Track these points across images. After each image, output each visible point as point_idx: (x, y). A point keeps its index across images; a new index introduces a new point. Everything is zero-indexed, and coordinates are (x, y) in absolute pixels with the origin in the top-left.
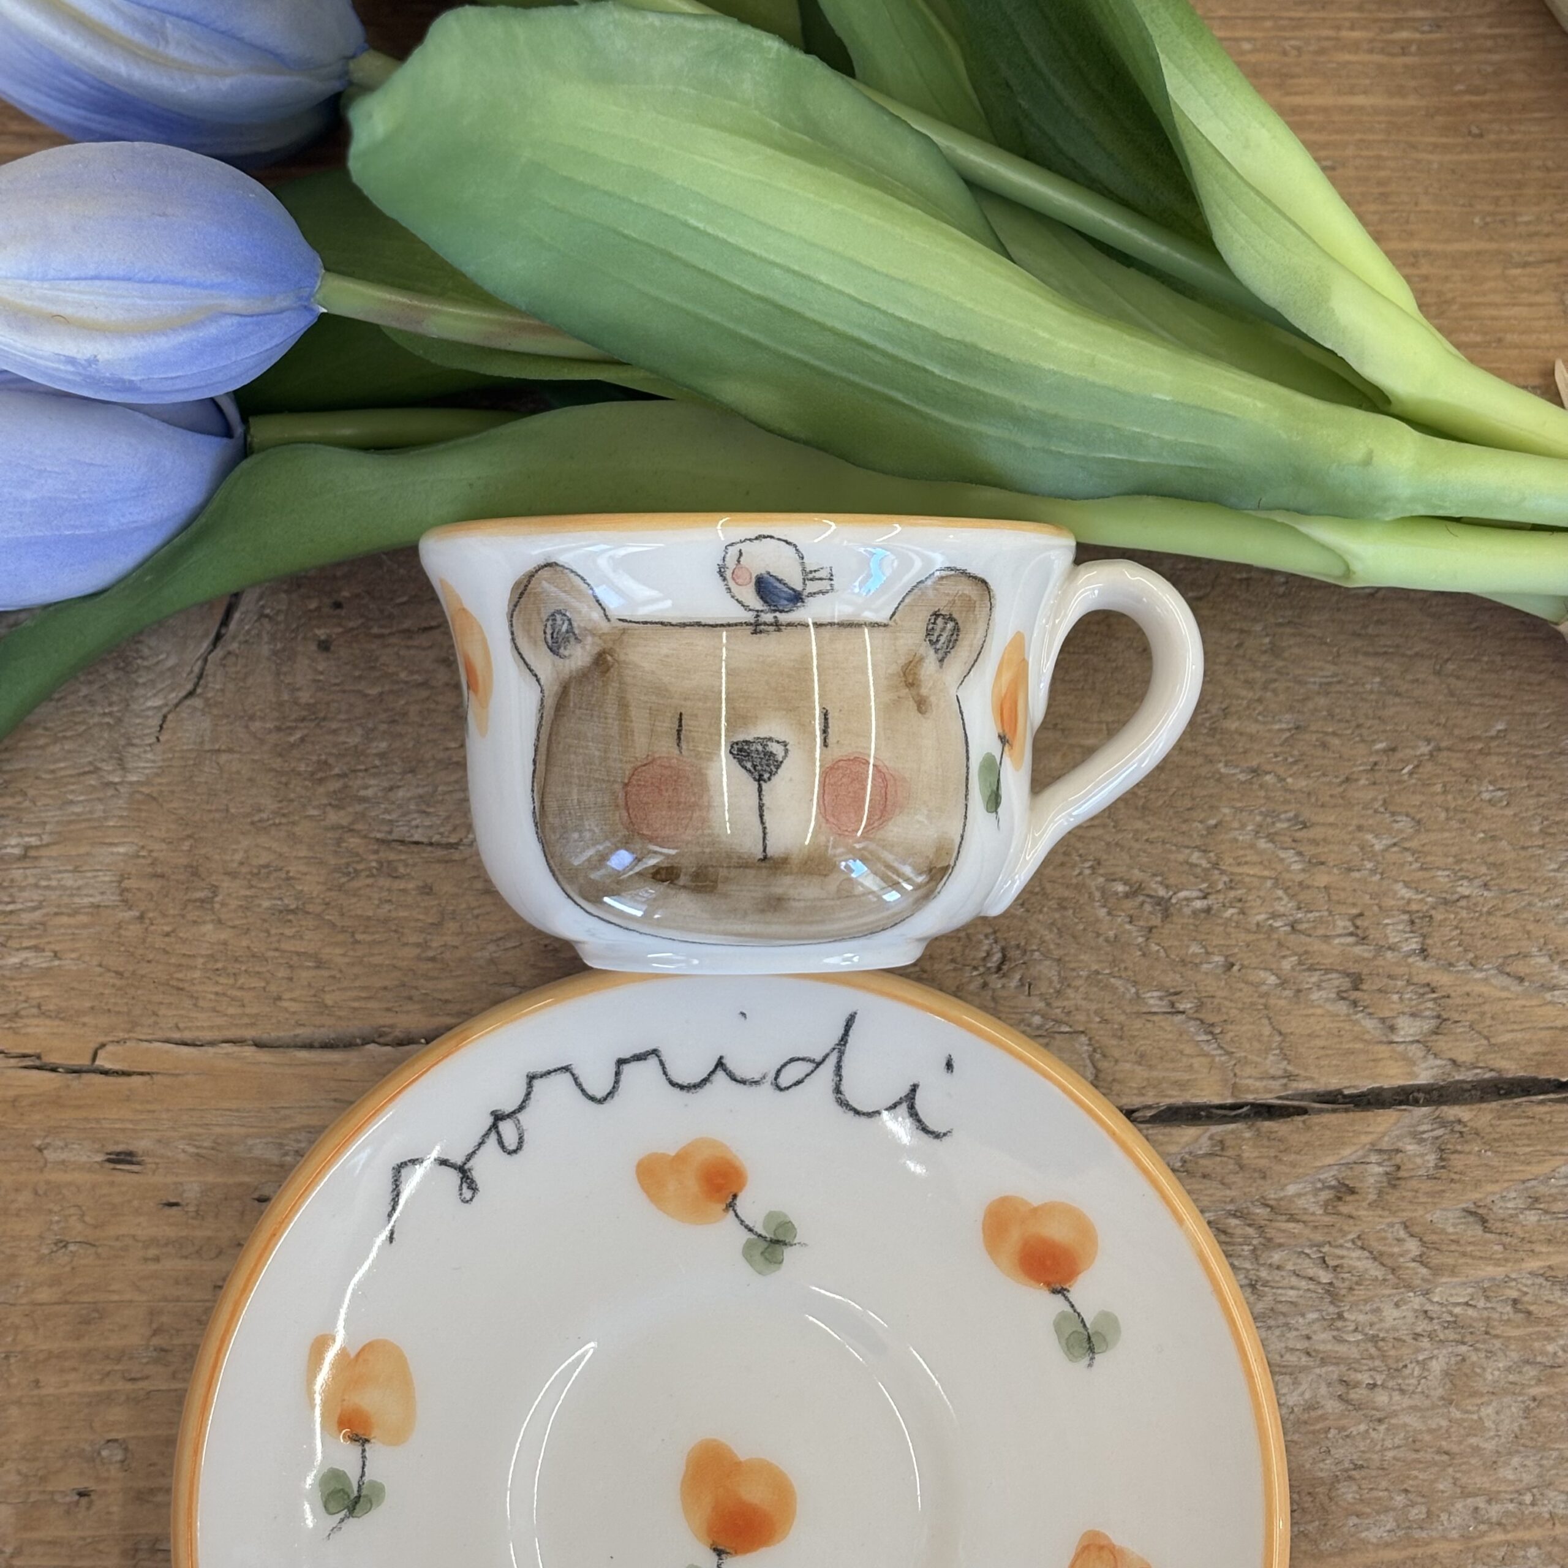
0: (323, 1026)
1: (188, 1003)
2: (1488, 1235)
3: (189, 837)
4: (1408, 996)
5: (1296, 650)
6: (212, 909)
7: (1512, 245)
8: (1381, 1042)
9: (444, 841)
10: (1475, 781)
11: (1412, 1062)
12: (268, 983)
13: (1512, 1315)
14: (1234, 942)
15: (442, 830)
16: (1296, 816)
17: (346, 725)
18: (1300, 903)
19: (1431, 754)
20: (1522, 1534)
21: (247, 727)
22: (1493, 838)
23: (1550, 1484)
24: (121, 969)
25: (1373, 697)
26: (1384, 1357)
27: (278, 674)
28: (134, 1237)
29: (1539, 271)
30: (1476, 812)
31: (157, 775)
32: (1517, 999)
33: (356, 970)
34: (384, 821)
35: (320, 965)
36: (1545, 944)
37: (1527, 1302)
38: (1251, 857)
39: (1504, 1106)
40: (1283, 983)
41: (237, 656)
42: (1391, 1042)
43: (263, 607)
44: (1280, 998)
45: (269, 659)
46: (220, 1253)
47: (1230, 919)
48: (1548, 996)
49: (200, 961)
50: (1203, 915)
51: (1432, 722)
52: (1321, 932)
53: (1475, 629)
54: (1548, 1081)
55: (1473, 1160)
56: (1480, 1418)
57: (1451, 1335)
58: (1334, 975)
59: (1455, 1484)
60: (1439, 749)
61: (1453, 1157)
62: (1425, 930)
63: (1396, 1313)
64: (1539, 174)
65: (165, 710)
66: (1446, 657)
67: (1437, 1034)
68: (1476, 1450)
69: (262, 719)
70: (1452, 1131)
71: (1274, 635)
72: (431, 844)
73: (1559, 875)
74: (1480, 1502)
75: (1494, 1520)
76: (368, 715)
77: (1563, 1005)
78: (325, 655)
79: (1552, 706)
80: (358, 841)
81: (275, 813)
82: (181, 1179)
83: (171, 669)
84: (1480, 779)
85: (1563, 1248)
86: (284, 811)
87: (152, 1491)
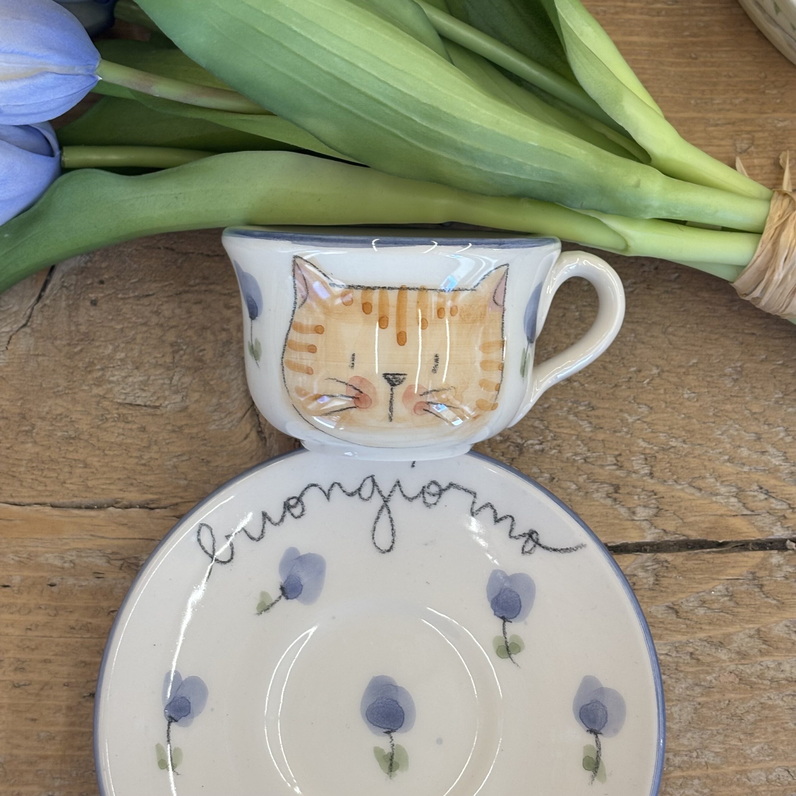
0: (86, 497)
1: (17, 484)
2: (679, 620)
3: (21, 398)
4: (642, 497)
6: (32, 436)
7: (710, 115)
8: (628, 520)
9: (152, 404)
10: (681, 388)
11: (642, 530)
12: (59, 474)
13: (689, 661)
14: (554, 467)
15: (151, 399)
16: (589, 404)
17: (104, 344)
18: (589, 448)
19: (659, 374)
20: (691, 773)
21: (53, 343)
22: (689, 417)
23: (706, 747)
25: (630, 344)
27: (70, 316)
29: (723, 128)
30: (681, 404)
31: (6, 366)
32: (698, 500)
33: (105, 469)
34: (122, 393)
35: (86, 466)
36: (714, 472)
37: (698, 654)
38: (565, 424)
39: (689, 554)
40: (579, 489)
41: (49, 307)
42: (633, 520)
43: (63, 282)
44: (577, 496)
45: (65, 309)
46: (30, 612)
47: (553, 455)
48: (714, 499)
49: (24, 462)
50: (540, 453)
51: (660, 358)
52: (599, 463)
53: (684, 311)
54: (713, 542)
55: (672, 581)
56: (671, 713)
58: (605, 485)
60: (663, 371)
61: (662, 579)
62: (652, 463)
64: (724, 79)
65: (11, 333)
66: (668, 324)
67: (656, 516)
68: (669, 729)
69: (61, 339)
70: (663, 566)
71: (581, 311)
72: (145, 406)
73: (722, 437)
74: (670, 756)
75: (677, 765)
76: (115, 339)
77: (721, 503)
78: (94, 307)
79: (722, 351)
80: (108, 403)
81: (66, 388)
82: (11, 573)
83: (15, 312)
84: (683, 387)
85: (717, 627)
86: (70, 387)
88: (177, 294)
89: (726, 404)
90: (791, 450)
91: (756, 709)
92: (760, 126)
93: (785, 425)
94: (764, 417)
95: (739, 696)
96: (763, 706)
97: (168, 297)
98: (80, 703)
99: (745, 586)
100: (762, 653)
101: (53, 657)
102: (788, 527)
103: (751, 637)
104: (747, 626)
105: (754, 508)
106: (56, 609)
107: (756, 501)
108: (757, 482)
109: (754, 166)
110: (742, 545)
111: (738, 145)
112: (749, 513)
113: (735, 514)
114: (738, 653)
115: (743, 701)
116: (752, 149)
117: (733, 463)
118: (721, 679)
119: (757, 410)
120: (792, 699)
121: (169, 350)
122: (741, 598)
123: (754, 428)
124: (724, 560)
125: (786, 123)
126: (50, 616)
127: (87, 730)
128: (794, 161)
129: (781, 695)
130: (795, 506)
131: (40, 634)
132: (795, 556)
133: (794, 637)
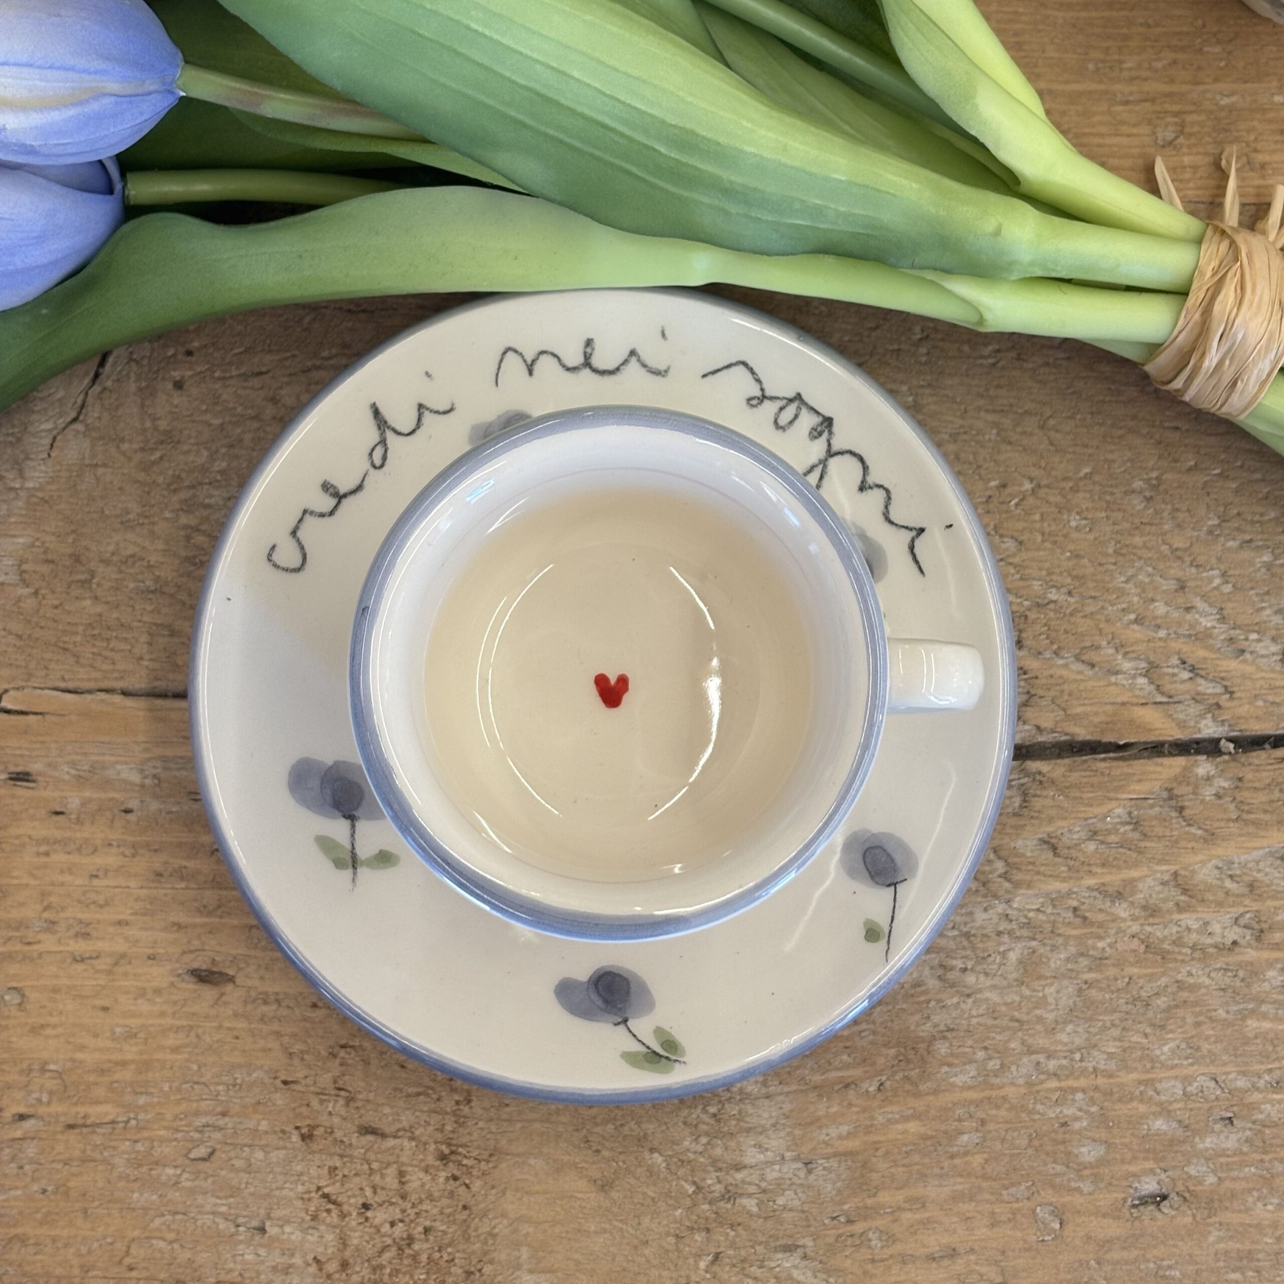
1: (71, 661)
2: (1058, 860)
3: (73, 532)
5: (933, 407)
6: (90, 589)
7: (1118, 87)
10: (1066, 512)
12: (133, 647)
13: (1072, 919)
17: (195, 448)
19: (1033, 490)
20: (1072, 1083)
21: (118, 447)
22: (1078, 556)
23: (1095, 1046)
24: (20, 633)
25: (991, 444)
26: (974, 948)
27: (143, 406)
28: (30, 837)
29: (1137, 108)
31: (49, 483)
32: (1089, 680)
35: (173, 633)
36: (1113, 638)
37: (1085, 910)
39: (1075, 761)
41: (111, 392)
43: (131, 353)
45: (135, 394)
46: (95, 850)
48: (1113, 679)
49: (81, 629)
51: (1034, 465)
53: (1072, 393)
54: (1110, 743)
55: (1048, 802)
56: (1044, 996)
57: (1025, 932)
59: (1023, 1044)
60: (1039, 486)
61: (1034, 799)
62: (1021, 627)
63: (984, 916)
64: (1140, 30)
65: (55, 432)
66: (1048, 414)
67: (1026, 706)
68: (1040, 1019)
69: (130, 441)
70: (1034, 780)
71: (916, 395)
73: (1127, 586)
75: (1051, 1071)
76: (213, 441)
77: (1124, 686)
78: (179, 392)
79: (1129, 454)
81: (140, 515)
82: (65, 794)
83: (60, 400)
85: (1114, 870)
86: (147, 514)
87: (43, 1026)
88: (303, 372)
89: (1133, 535)
90: (1230, 605)
91: (1169, 990)
93: (1222, 567)
94: (1190, 555)
95: (1143, 971)
96: (1181, 985)
97: (290, 375)
98: (172, 984)
100: (1180, 908)
101: (131, 917)
102: (1223, 721)
103: (1164, 884)
104: (1158, 868)
105: (1172, 693)
106: (133, 847)
107: (1176, 682)
108: (1179, 653)
109: (1184, 167)
110: (1154, 747)
111: (1160, 135)
112: (1164, 699)
113: (1144, 701)
114: (1145, 908)
115: (1151, 977)
116: (1181, 140)
117: (1142, 624)
118: (1118, 945)
119: (1181, 545)
120: (1223, 975)
122: (1151, 826)
123: (1175, 572)
124: (1125, 770)
125: (1233, 99)
126: (125, 856)
127: (185, 1023)
128: (1245, 159)
129: (1207, 970)
130: (1235, 689)
131: (112, 883)
132: (1232, 764)
133: (1229, 884)
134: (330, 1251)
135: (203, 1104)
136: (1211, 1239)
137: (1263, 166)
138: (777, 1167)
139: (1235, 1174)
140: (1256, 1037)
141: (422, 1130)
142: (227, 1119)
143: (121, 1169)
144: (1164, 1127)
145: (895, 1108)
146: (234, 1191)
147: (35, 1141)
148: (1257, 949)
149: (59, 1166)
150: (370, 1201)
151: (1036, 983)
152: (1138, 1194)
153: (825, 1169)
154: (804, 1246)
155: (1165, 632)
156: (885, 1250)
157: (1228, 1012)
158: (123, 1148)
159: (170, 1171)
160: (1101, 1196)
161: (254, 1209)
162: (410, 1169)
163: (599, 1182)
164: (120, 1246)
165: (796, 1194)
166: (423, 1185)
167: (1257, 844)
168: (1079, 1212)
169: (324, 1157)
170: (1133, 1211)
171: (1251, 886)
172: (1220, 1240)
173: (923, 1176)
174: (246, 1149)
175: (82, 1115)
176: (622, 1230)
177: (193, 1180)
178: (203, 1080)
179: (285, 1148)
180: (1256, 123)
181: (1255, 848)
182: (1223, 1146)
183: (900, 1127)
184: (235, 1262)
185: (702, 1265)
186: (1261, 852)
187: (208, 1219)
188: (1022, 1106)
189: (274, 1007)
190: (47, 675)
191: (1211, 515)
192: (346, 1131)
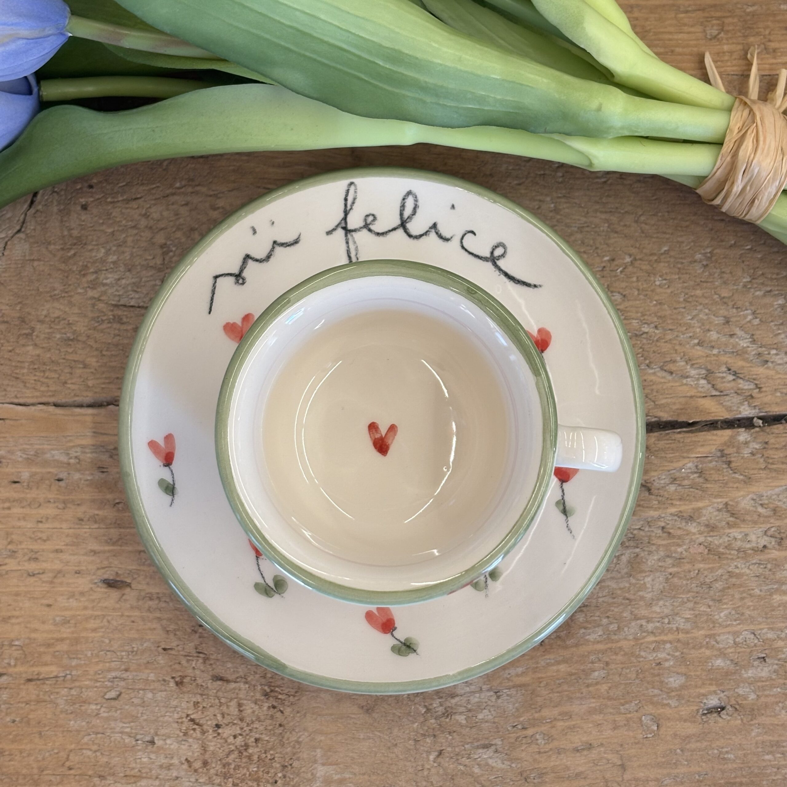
0: (87, 396)
1: (21, 385)
2: (651, 496)
3: (20, 303)
5: (567, 210)
6: (32, 339)
7: (681, 2)
9: (145, 305)
10: (653, 276)
12: (60, 375)
13: (661, 535)
15: (145, 300)
17: (96, 247)
19: (632, 262)
20: (663, 637)
21: (47, 248)
22: (660, 304)
23: (677, 614)
25: (604, 233)
27: (62, 221)
29: (693, 15)
30: (653, 291)
31: (4, 272)
32: (669, 382)
33: (103, 369)
34: (115, 295)
35: (85, 366)
36: (684, 355)
37: (669, 528)
39: (661, 434)
41: (41, 212)
43: (54, 187)
45: (57, 214)
46: (40, 505)
48: (684, 381)
49: (27, 364)
51: (632, 246)
53: (655, 199)
54: (683, 422)
56: (645, 583)
57: (632, 543)
59: (631, 613)
60: (635, 259)
65: (7, 239)
66: (640, 213)
68: (642, 598)
69: (54, 244)
71: (556, 203)
72: (139, 307)
73: (692, 322)
74: (643, 622)
75: (650, 630)
76: (107, 242)
77: (692, 385)
78: (85, 212)
79: (692, 238)
80: (103, 305)
81: (63, 291)
82: (19, 470)
83: (9, 219)
84: (654, 274)
85: (687, 503)
86: (66, 290)
87: (10, 618)
88: (164, 197)
89: (696, 289)
90: (758, 332)
91: (724, 577)
92: (730, 11)
93: (753, 308)
94: (732, 301)
95: (707, 566)
96: (731, 574)
97: (156, 199)
98: (91, 588)
99: (714, 463)
100: (729, 525)
101: (64, 547)
102: (755, 406)
103: (719, 510)
104: (715, 500)
105: (722, 389)
106: (64, 502)
107: (724, 382)
108: (726, 364)
109: (724, 53)
110: (712, 424)
111: (708, 32)
112: (718, 393)
113: (704, 395)
114: (707, 526)
115: (712, 570)
116: (722, 35)
117: (702, 346)
118: (691, 550)
119: (726, 295)
120: (758, 567)
121: (159, 252)
122: (710, 474)
123: (723, 312)
124: (694, 439)
125: (755, 8)
126: (59, 509)
127: (99, 613)
128: (763, 46)
129: (748, 564)
130: (762, 386)
131: (50, 526)
132: (761, 433)
133: (760, 510)
134: (196, 754)
135: (113, 664)
136: (753, 734)
137: (774, 51)
138: (477, 695)
139: (767, 693)
140: (779, 606)
141: (252, 677)
142: (128, 674)
143: (61, 707)
144: (722, 664)
145: (552, 656)
146: (134, 718)
147: (7, 690)
148: (779, 550)
149: (23, 705)
150: (221, 723)
151: (639, 575)
152: (706, 707)
153: (508, 695)
154: (495, 745)
155: (717, 350)
156: (547, 746)
157: (761, 591)
158: (63, 692)
159: (94, 707)
160: (683, 709)
161: (147, 729)
162: (245, 702)
163: (365, 708)
164: (63, 754)
165: (490, 711)
166: (253, 712)
167: (778, 484)
168: (669, 719)
169: (190, 696)
170: (703, 717)
171: (775, 510)
172: (758, 735)
173: (570, 699)
174: (141, 692)
175: (36, 673)
176: (380, 737)
177: (108, 712)
178: (112, 649)
179: (165, 690)
180: (769, 23)
181: (776, 487)
182: (760, 675)
183: (555, 668)
184: (136, 763)
185: (432, 757)
186: (781, 489)
187: (117, 736)
188: (632, 653)
189: (157, 602)
190: (6, 395)
191: (745, 275)
192: (204, 679)
